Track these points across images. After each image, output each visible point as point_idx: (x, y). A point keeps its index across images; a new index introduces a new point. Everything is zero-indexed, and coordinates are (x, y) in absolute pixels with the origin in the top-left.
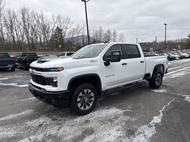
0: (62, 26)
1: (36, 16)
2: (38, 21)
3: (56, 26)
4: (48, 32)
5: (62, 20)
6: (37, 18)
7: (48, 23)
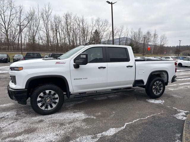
0: (100, 29)
1: (77, 20)
2: (79, 25)
3: (95, 29)
4: (87, 35)
5: (100, 23)
6: (78, 22)
7: (87, 26)
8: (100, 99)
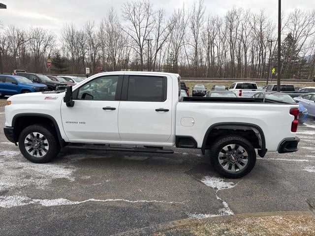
0: (299, 32)
1: (252, 20)
5: (301, 19)
6: (253, 23)
8: (132, 158)
